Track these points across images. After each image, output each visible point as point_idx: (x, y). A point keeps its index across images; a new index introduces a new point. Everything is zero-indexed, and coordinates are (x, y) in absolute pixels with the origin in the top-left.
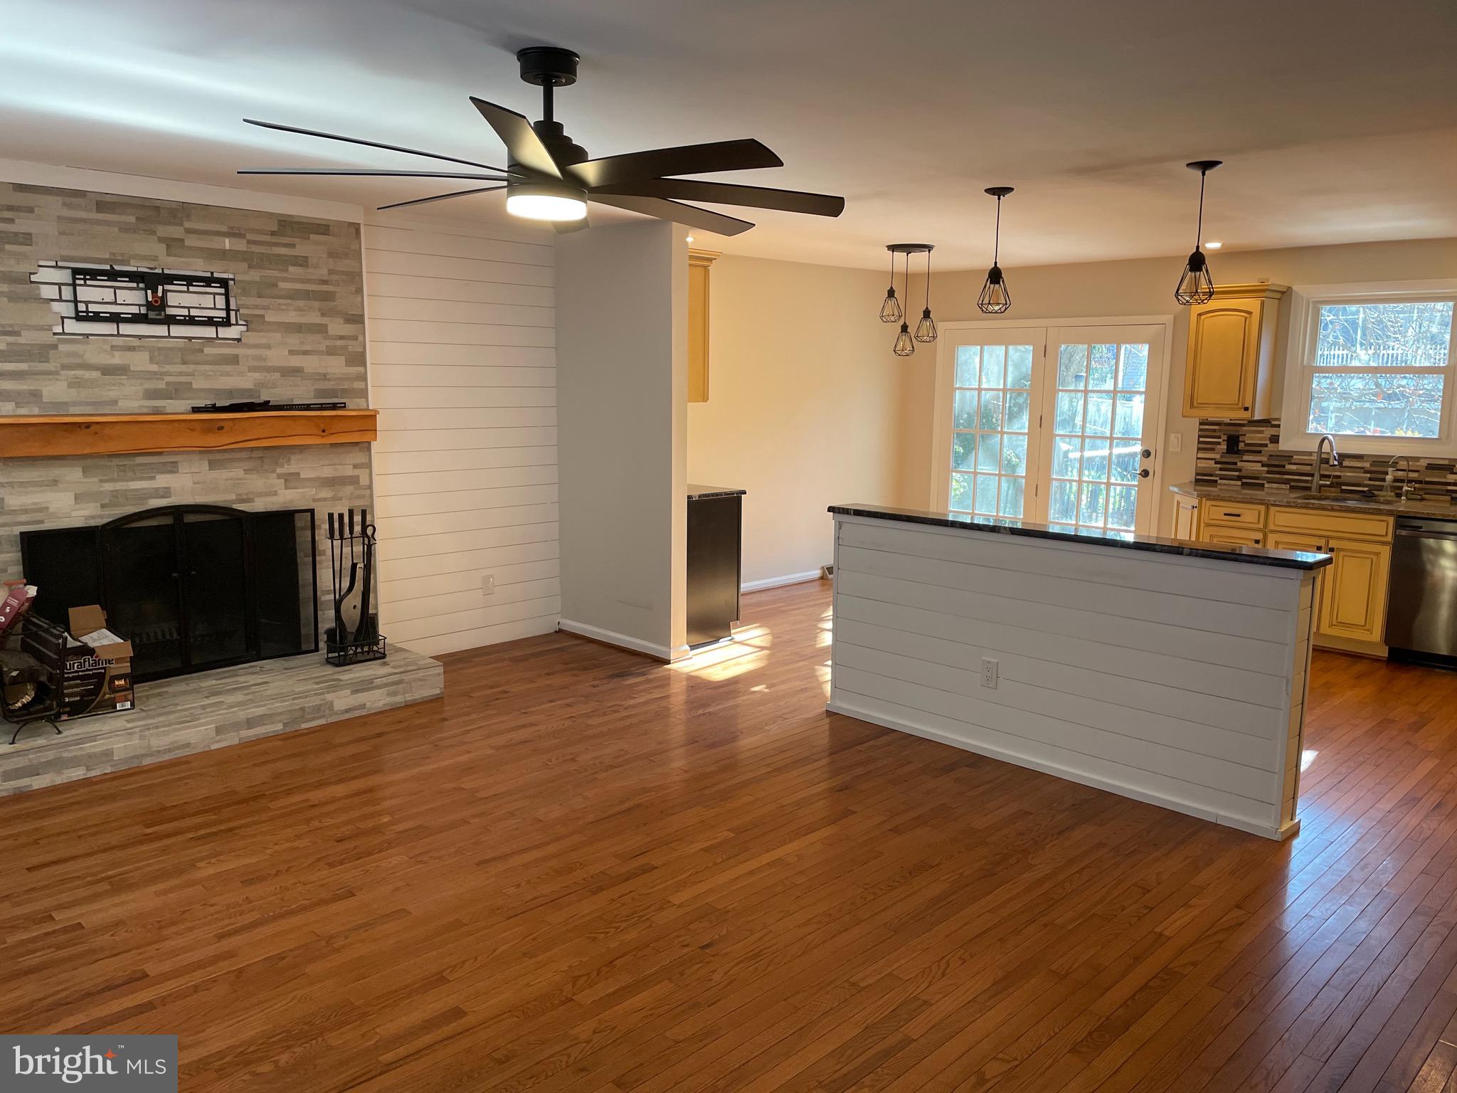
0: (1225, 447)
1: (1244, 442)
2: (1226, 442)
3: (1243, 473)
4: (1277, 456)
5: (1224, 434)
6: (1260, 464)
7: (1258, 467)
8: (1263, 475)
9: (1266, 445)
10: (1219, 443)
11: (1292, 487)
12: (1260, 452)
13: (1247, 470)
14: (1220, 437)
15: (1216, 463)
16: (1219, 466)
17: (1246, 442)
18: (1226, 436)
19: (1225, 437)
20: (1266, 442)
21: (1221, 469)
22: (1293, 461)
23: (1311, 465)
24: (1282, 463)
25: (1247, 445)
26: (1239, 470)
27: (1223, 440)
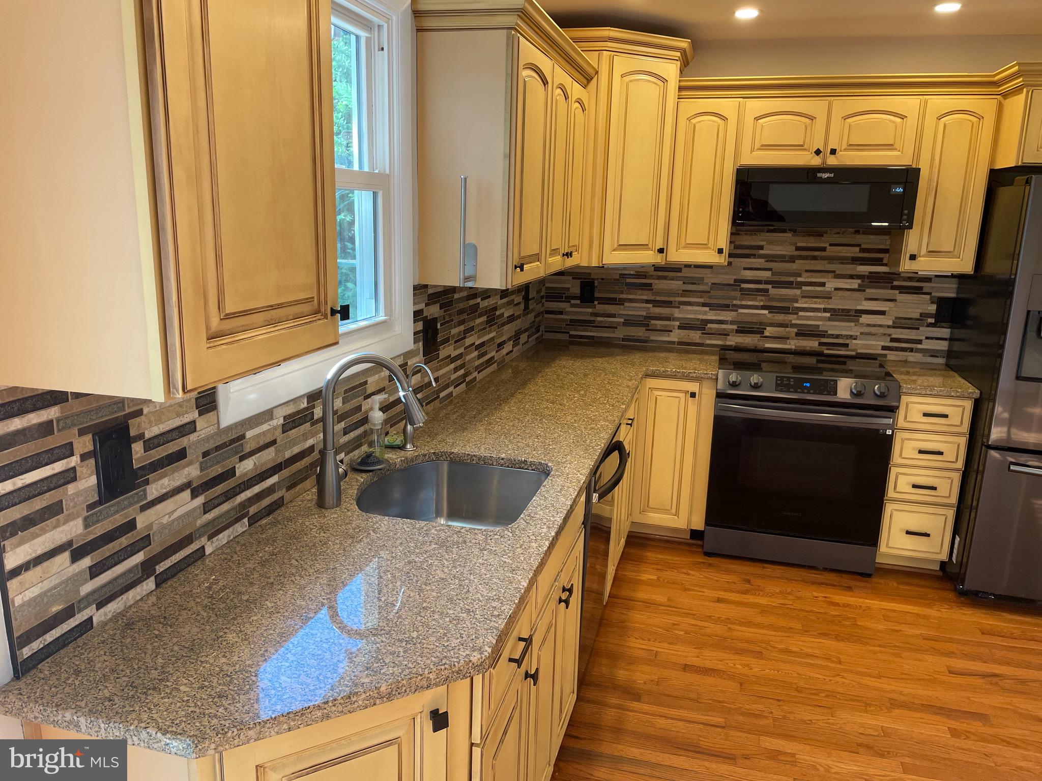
0: (93, 480)
1: (141, 436)
2: (92, 461)
3: (155, 547)
4: (217, 448)
5: (82, 433)
6: (187, 494)
7: (186, 504)
8: (199, 523)
9: (191, 427)
10: (70, 476)
11: (253, 520)
12: (181, 455)
13: (163, 527)
14: (67, 451)
15: (76, 556)
16: (86, 562)
17: (148, 435)
18: (88, 438)
19: (85, 444)
20: (186, 419)
21: (94, 572)
22: (248, 449)
23: (274, 442)
24: (228, 465)
25: (150, 445)
26: (146, 540)
27: (84, 457)
